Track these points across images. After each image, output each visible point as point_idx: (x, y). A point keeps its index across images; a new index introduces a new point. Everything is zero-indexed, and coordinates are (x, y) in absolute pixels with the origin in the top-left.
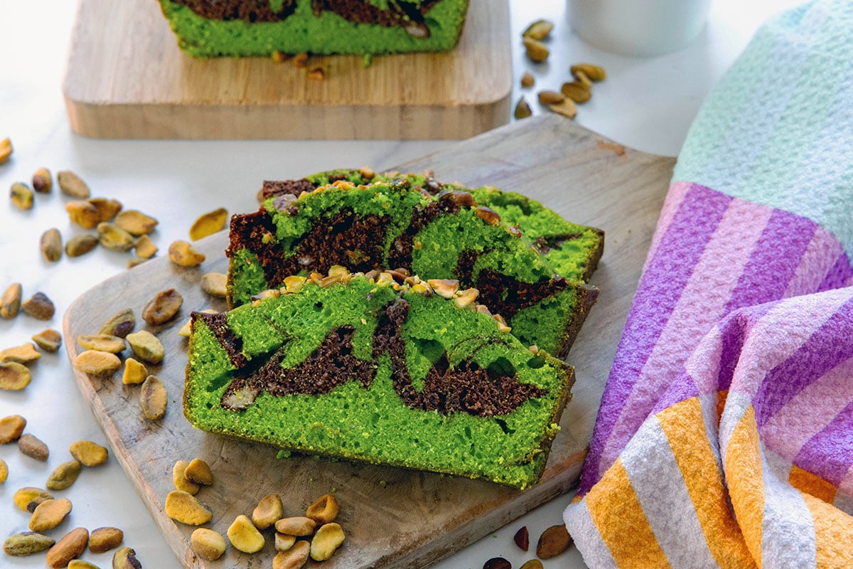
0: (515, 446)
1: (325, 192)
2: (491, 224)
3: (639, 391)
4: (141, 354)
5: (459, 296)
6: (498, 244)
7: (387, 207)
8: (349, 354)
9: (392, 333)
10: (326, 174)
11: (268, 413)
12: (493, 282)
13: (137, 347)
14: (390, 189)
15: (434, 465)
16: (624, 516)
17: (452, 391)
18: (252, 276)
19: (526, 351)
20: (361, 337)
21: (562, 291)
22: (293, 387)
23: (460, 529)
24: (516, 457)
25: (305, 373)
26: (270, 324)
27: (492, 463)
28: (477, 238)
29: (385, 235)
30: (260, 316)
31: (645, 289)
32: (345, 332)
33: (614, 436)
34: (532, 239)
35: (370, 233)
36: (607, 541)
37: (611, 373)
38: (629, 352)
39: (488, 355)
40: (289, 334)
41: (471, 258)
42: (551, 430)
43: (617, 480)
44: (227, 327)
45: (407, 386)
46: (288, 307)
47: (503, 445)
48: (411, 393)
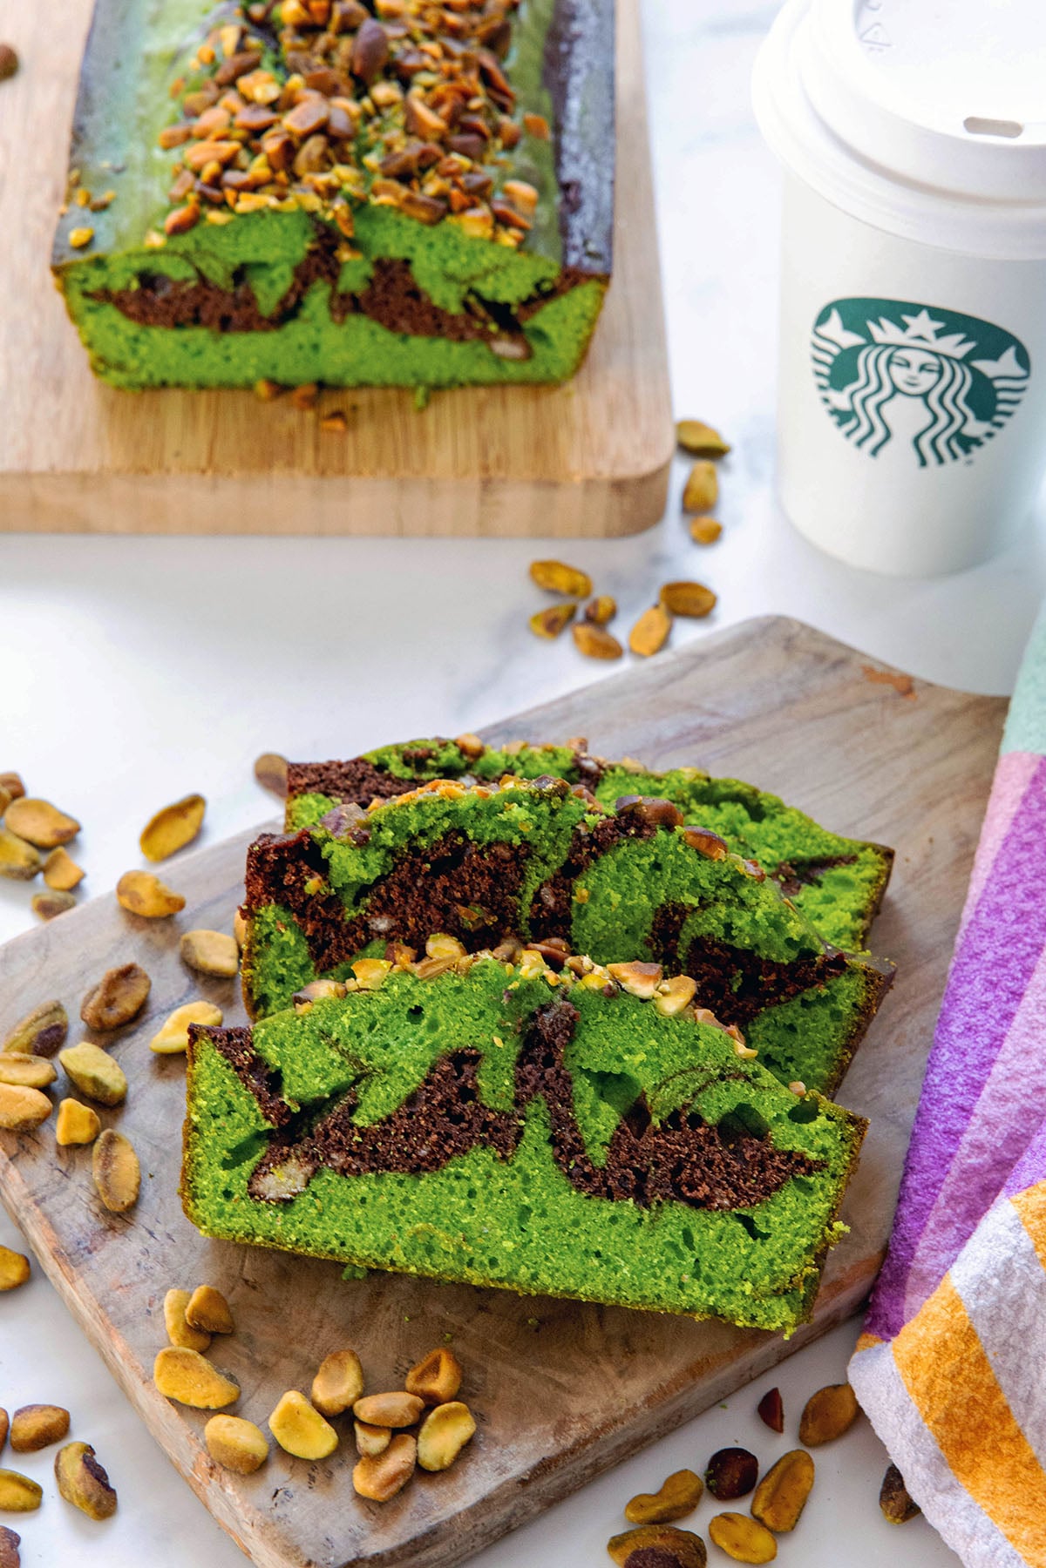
0: (771, 1262)
1: (416, 802)
2: (712, 859)
3: (972, 1145)
4: (89, 1088)
5: (664, 994)
6: (722, 892)
7: (528, 829)
8: (474, 1100)
9: (549, 1061)
10: (397, 749)
11: (333, 1207)
12: (714, 961)
13: (80, 1075)
14: (532, 796)
15: (630, 1297)
16: (960, 1380)
17: (657, 1164)
18: (288, 953)
19: (784, 1093)
20: (494, 1069)
21: (838, 976)
22: (375, 1161)
23: (671, 1403)
24: (773, 1281)
25: (396, 1134)
26: (331, 1047)
27: (731, 1292)
28: (686, 883)
29: (522, 878)
30: (312, 1031)
31: (971, 957)
32: (464, 1060)
33: (933, 1231)
34: (769, 865)
35: (497, 876)
36: (931, 1423)
37: (919, 1113)
38: (950, 1076)
39: (719, 1100)
40: (366, 1064)
41: (676, 918)
42: (833, 1233)
43: (948, 1317)
44: (254, 1052)
45: (578, 1158)
46: (362, 1016)
47: (751, 1260)
48: (586, 1169)
